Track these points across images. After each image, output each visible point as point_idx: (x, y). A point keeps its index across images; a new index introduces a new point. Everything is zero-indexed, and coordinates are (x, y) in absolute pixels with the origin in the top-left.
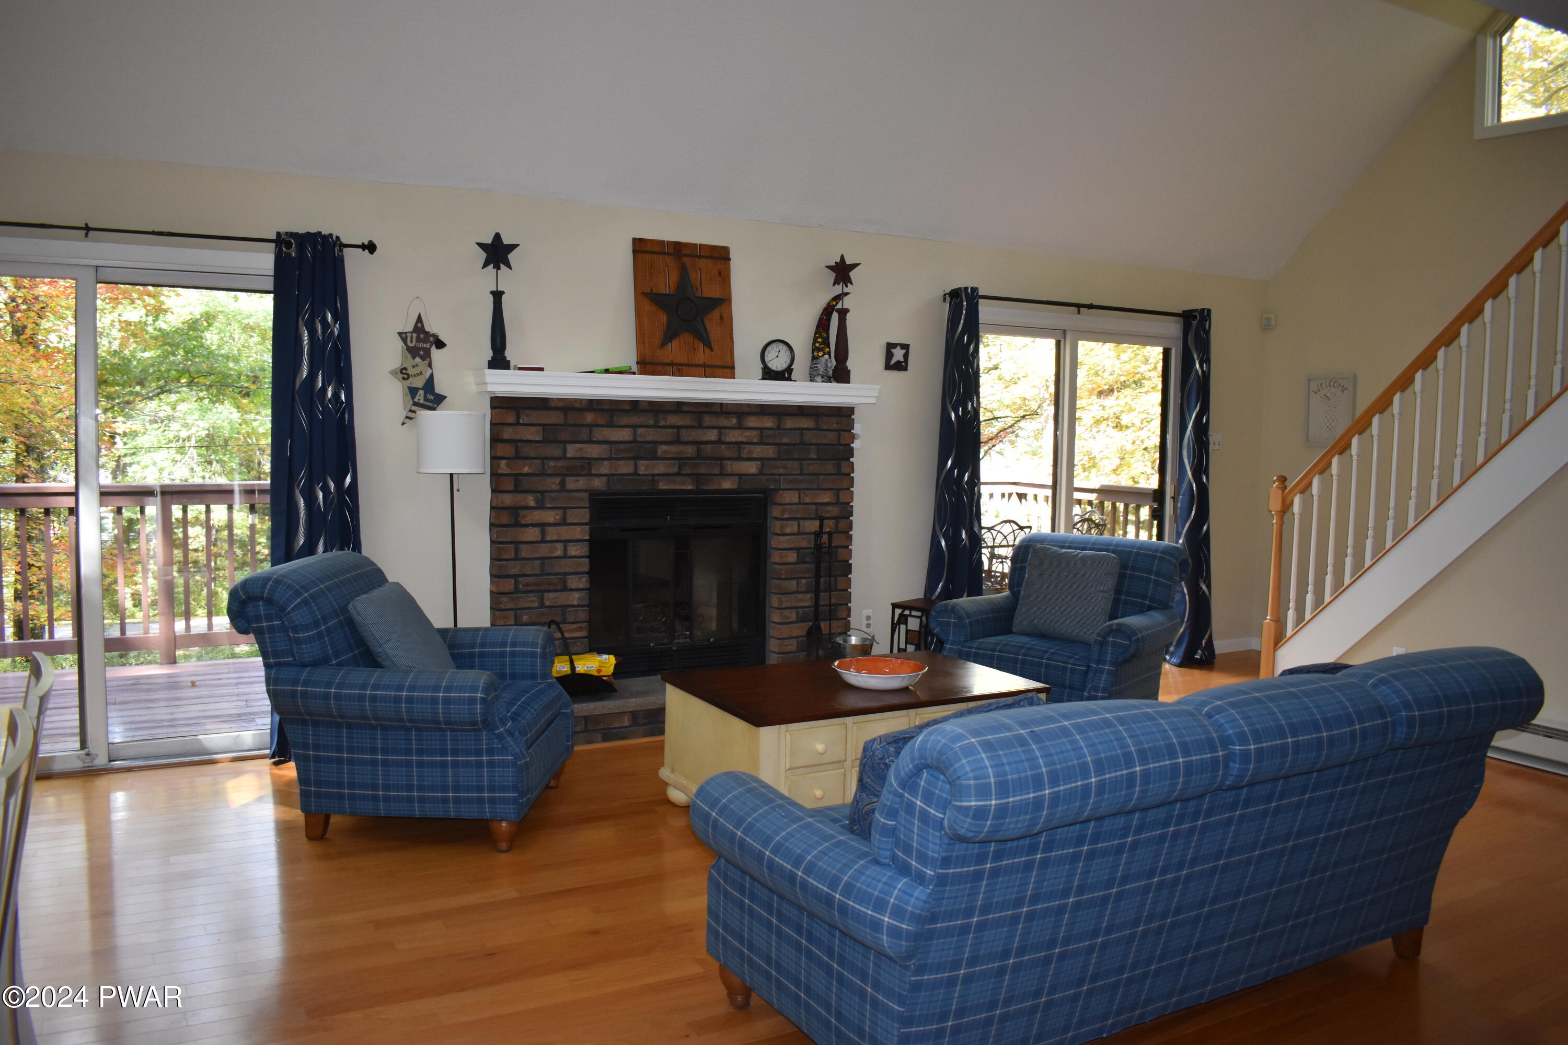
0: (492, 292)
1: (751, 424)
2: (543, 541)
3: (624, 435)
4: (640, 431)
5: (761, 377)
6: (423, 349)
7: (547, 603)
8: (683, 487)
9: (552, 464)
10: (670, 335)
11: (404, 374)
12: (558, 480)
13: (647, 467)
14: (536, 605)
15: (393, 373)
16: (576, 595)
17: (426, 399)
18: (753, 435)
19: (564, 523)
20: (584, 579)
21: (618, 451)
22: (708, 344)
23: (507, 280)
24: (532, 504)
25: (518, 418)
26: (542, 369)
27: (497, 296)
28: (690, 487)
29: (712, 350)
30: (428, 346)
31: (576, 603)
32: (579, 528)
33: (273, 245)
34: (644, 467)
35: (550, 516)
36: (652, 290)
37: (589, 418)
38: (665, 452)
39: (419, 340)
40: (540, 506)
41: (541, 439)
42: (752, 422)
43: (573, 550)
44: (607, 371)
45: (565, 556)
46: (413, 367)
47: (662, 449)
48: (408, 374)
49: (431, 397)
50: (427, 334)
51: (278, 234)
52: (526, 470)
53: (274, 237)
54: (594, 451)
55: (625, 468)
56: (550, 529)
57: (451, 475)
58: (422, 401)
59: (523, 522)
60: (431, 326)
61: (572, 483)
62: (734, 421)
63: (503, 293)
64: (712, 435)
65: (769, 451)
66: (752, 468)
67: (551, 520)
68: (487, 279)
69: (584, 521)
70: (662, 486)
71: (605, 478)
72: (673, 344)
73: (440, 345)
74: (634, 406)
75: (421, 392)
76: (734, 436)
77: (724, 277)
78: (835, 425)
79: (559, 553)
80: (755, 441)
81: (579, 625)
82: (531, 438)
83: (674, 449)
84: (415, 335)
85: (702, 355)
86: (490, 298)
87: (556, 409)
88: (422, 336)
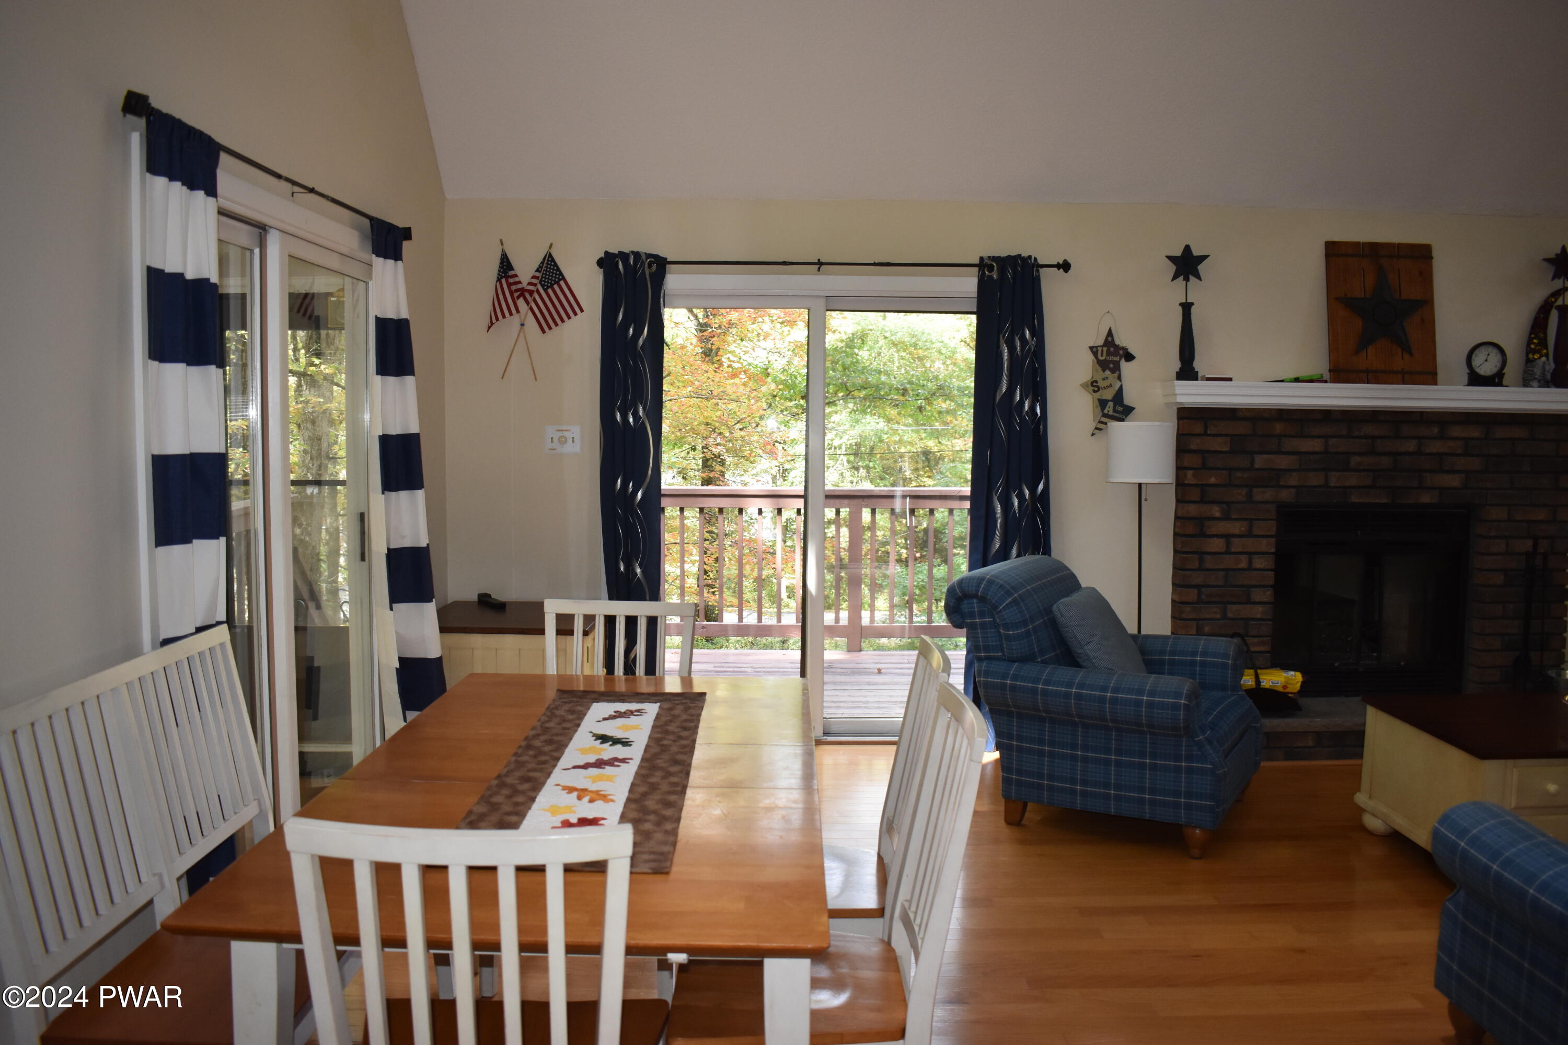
0: (1181, 304)
1: (1455, 434)
2: (1228, 552)
3: (1315, 445)
4: (1332, 441)
5: (1466, 383)
6: (1113, 362)
7: (1230, 615)
8: (1377, 501)
9: (1239, 474)
10: (1365, 342)
11: (1094, 386)
12: (1244, 491)
13: (1338, 479)
14: (1218, 616)
15: (1084, 386)
16: (1260, 609)
17: (1115, 411)
18: (1457, 446)
19: (1249, 534)
20: (1269, 593)
21: (1308, 462)
22: (1407, 349)
23: (1197, 292)
24: (1217, 514)
25: (1206, 428)
26: (1230, 379)
27: (1187, 308)
28: (1384, 501)
29: (1411, 354)
30: (1118, 359)
31: (1259, 616)
32: (1264, 541)
33: (976, 269)
34: (1334, 479)
35: (1236, 528)
36: (1346, 295)
37: (1279, 428)
38: (1359, 463)
39: (1109, 353)
40: (1226, 517)
41: (1228, 449)
42: (1456, 431)
43: (1259, 563)
44: (1297, 380)
45: (1250, 568)
46: (1104, 379)
47: (1355, 460)
48: (1098, 387)
49: (1120, 409)
50: (1117, 347)
51: (981, 259)
52: (1213, 480)
53: (977, 261)
54: (1282, 462)
55: (1315, 479)
56: (1235, 541)
57: (1140, 485)
58: (1111, 413)
59: (1208, 533)
60: (1122, 340)
61: (1259, 495)
62: (1436, 430)
63: (1192, 304)
64: (1411, 446)
65: (1475, 463)
66: (1454, 481)
67: (1237, 532)
68: (1176, 292)
69: (1270, 533)
70: (1355, 499)
71: (1293, 490)
72: (1369, 350)
73: (1129, 357)
74: (1326, 416)
75: (1111, 404)
76: (1436, 447)
77: (1426, 278)
78: (1553, 435)
79: (1243, 565)
80: (1460, 451)
81: (1261, 639)
82: (1219, 448)
83: (1368, 460)
84: (1105, 349)
85: (1400, 361)
86: (1180, 310)
87: (1244, 419)
88: (1112, 349)
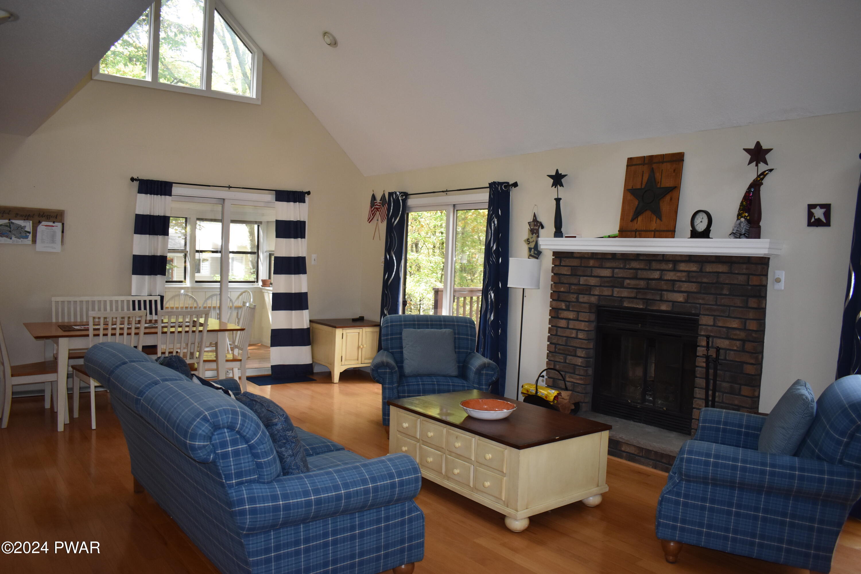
0: (555, 199)
1: (682, 268)
2: (568, 328)
3: (607, 273)
4: (616, 271)
5: (690, 237)
6: (536, 229)
7: (567, 361)
8: (637, 306)
9: (573, 287)
10: (637, 213)
11: (528, 241)
12: (575, 296)
13: (618, 292)
14: (562, 361)
15: (525, 241)
16: (580, 360)
17: (534, 253)
18: (683, 276)
19: (577, 320)
20: (584, 352)
21: (605, 283)
22: (659, 216)
23: (562, 192)
24: (564, 307)
25: (561, 262)
26: (575, 237)
27: (558, 200)
28: (641, 307)
29: (661, 220)
30: (537, 228)
31: (579, 364)
32: (583, 323)
33: (489, 189)
34: (617, 293)
35: (571, 315)
36: (632, 187)
37: (592, 263)
38: (629, 284)
39: (535, 225)
40: (568, 309)
41: (570, 274)
42: (682, 267)
43: (581, 335)
44: (609, 237)
45: (576, 338)
46: (531, 238)
47: (627, 281)
48: (529, 241)
49: (536, 252)
50: (538, 221)
51: (489, 184)
52: (562, 289)
54: (593, 281)
55: (607, 292)
56: (571, 322)
57: (524, 289)
58: (533, 254)
59: (560, 317)
60: (540, 219)
61: (583, 298)
62: (671, 266)
63: (561, 199)
64: (656, 275)
65: (692, 287)
66: (680, 298)
67: (571, 317)
68: (553, 192)
69: (586, 320)
70: (626, 304)
71: (597, 297)
72: (638, 219)
73: (543, 227)
74: (613, 256)
75: (533, 250)
76: (670, 276)
77: (678, 173)
78: (744, 270)
79: (574, 335)
80: (684, 279)
81: (581, 377)
82: (565, 273)
83: (633, 282)
84: (533, 223)
85: (654, 225)
86: (555, 202)
87: (577, 258)
88: (535, 223)
